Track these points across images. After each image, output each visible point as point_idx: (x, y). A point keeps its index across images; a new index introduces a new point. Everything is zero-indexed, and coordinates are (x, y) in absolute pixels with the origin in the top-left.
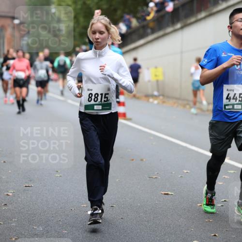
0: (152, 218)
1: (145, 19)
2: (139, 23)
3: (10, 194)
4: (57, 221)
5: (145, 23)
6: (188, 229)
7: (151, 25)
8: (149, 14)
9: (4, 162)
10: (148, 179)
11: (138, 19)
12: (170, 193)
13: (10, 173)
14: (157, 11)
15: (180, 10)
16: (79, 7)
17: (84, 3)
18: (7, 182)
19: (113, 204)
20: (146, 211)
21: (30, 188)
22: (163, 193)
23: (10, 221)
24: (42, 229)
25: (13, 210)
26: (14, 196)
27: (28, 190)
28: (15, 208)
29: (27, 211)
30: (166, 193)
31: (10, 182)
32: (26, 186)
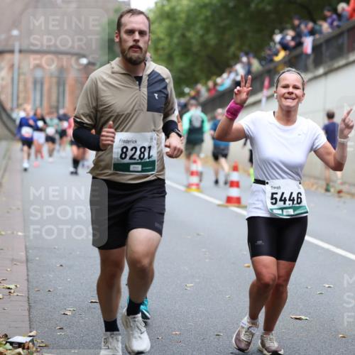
1: (272, 61)
3: (69, 313)
5: (271, 66)
9: (61, 266)
11: (261, 59)
12: (303, 317)
13: (70, 282)
15: (324, 48)
16: (175, 41)
17: (183, 36)
18: (64, 296)
19: (220, 332)
22: (293, 317)
23: (68, 353)
25: (72, 336)
26: (74, 315)
27: (94, 308)
28: (75, 334)
29: (93, 338)
30: (298, 317)
31: (69, 295)
32: (92, 302)
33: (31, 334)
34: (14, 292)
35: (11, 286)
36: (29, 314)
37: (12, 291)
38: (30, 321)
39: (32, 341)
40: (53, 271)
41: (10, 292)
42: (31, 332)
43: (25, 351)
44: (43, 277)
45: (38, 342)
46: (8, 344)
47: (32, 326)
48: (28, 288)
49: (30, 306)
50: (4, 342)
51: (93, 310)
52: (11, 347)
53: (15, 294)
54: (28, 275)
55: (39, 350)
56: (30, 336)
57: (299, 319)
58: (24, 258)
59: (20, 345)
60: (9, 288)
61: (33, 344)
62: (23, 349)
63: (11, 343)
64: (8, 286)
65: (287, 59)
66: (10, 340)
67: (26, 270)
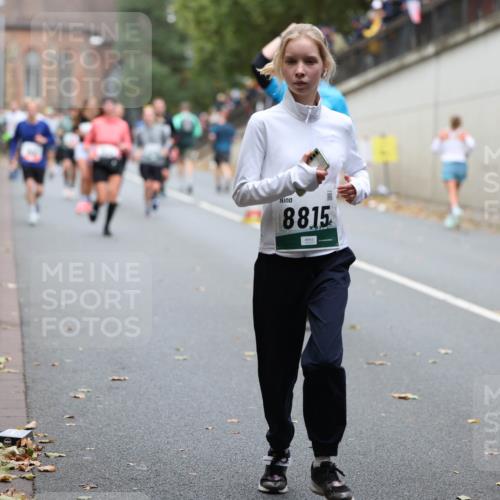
0: (373, 447)
3: (81, 396)
4: (178, 452)
6: (448, 472)
7: (374, 47)
8: (368, 26)
10: (365, 366)
11: (345, 34)
12: (410, 396)
13: (82, 352)
14: (386, 20)
15: (435, 18)
16: (224, 9)
17: (236, 3)
18: (75, 371)
20: (361, 433)
21: (124, 384)
22: (396, 395)
23: (81, 452)
24: (145, 469)
25: (86, 428)
26: (88, 399)
27: (117, 388)
28: (91, 424)
29: (115, 430)
30: (403, 395)
31: (82, 371)
32: (114, 380)
33: (29, 426)
34: (4, 368)
36: (26, 399)
37: (1, 366)
38: (27, 406)
39: (30, 436)
42: (28, 423)
43: (21, 449)
44: (43, 346)
45: (40, 436)
47: (31, 415)
48: (24, 362)
49: (27, 387)
51: (115, 390)
53: (6, 370)
54: (23, 344)
55: (40, 447)
56: (28, 429)
57: (404, 398)
58: (17, 320)
59: (15, 441)
61: (32, 439)
62: (19, 446)
63: (1, 440)
65: (383, 35)
67: (19, 337)
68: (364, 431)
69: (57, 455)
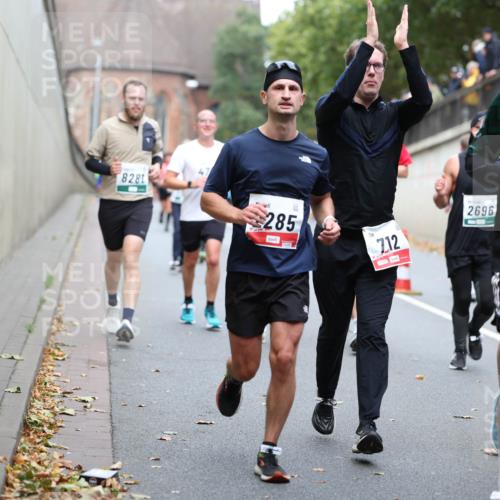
2: (444, 95)
3: (168, 438)
4: (263, 499)
5: (457, 95)
9: (157, 371)
10: (454, 420)
11: (442, 86)
13: (169, 394)
16: (322, 58)
17: (333, 49)
18: (161, 413)
19: (380, 469)
20: (448, 488)
21: (210, 427)
25: (171, 470)
26: (174, 441)
27: (203, 432)
28: (177, 467)
29: (201, 475)
31: (168, 413)
32: (200, 423)
33: (115, 466)
34: (91, 407)
35: (86, 399)
36: (112, 439)
37: (88, 405)
38: (114, 447)
39: (115, 476)
40: (146, 379)
41: (85, 407)
42: (114, 463)
43: (106, 489)
44: (131, 387)
45: (125, 477)
46: (83, 480)
47: (117, 455)
48: (111, 402)
49: (113, 427)
50: (78, 477)
51: (202, 434)
52: (86, 484)
53: (92, 410)
54: (110, 383)
55: (125, 488)
56: (114, 469)
58: (105, 360)
59: (100, 481)
60: (84, 401)
61: (118, 480)
62: (104, 486)
63: (87, 479)
64: (83, 398)
65: (480, 86)
66: (85, 474)
67: (108, 377)
68: (451, 485)
69: (142, 496)
